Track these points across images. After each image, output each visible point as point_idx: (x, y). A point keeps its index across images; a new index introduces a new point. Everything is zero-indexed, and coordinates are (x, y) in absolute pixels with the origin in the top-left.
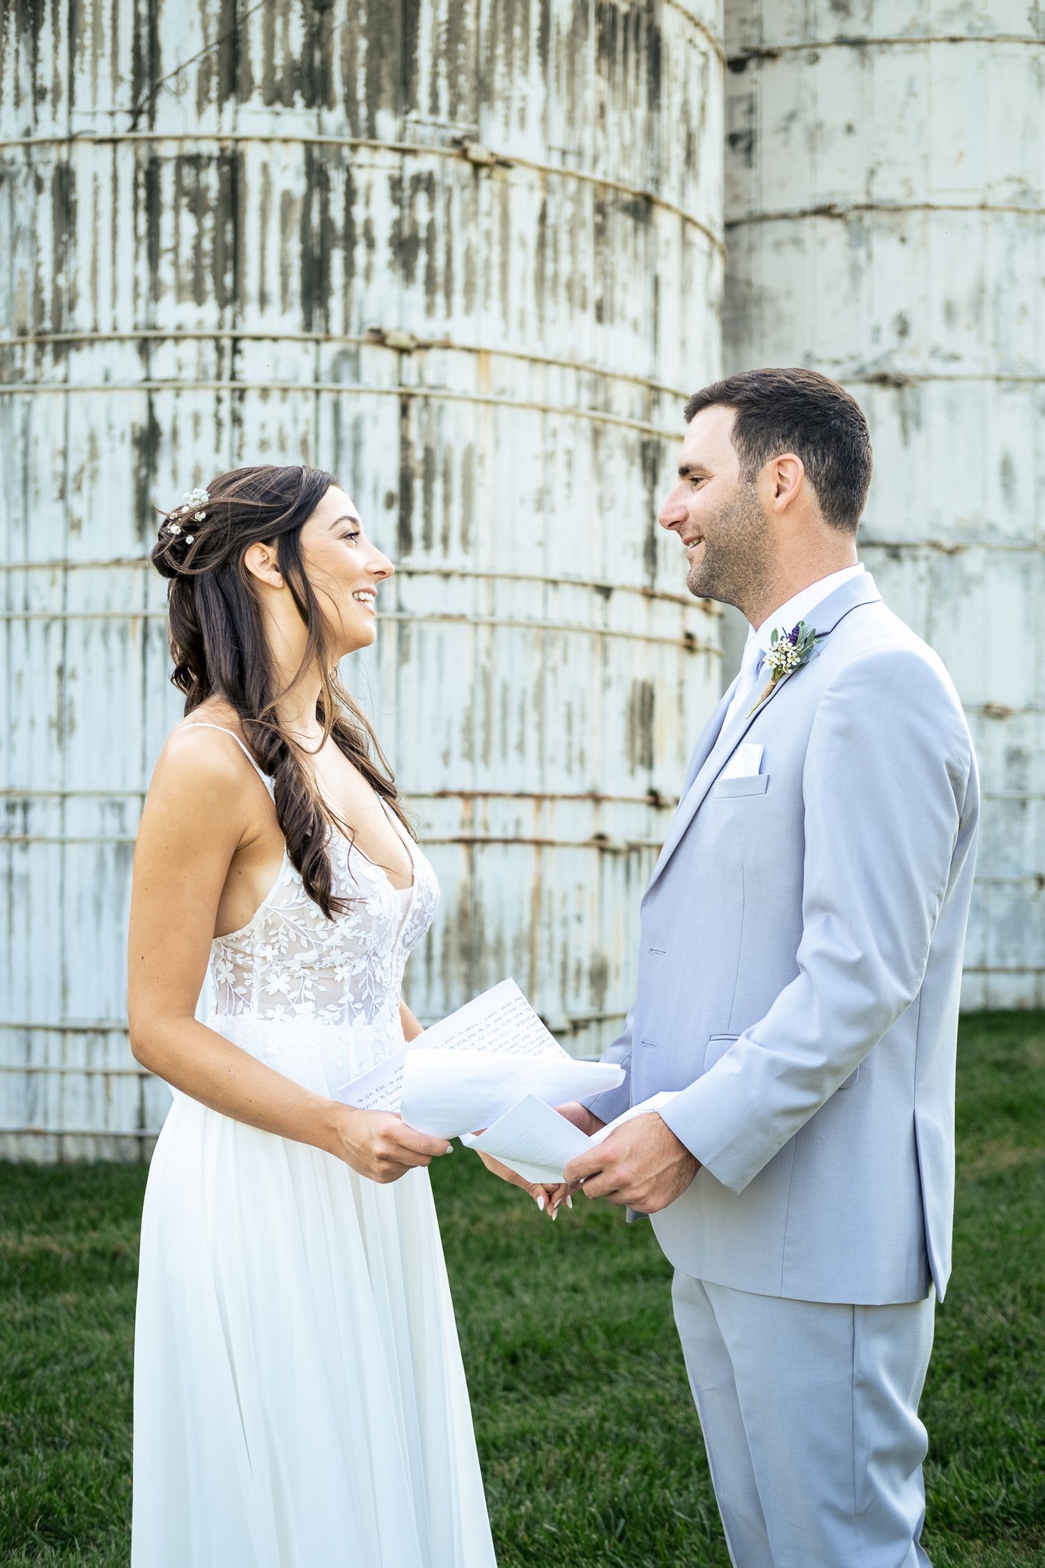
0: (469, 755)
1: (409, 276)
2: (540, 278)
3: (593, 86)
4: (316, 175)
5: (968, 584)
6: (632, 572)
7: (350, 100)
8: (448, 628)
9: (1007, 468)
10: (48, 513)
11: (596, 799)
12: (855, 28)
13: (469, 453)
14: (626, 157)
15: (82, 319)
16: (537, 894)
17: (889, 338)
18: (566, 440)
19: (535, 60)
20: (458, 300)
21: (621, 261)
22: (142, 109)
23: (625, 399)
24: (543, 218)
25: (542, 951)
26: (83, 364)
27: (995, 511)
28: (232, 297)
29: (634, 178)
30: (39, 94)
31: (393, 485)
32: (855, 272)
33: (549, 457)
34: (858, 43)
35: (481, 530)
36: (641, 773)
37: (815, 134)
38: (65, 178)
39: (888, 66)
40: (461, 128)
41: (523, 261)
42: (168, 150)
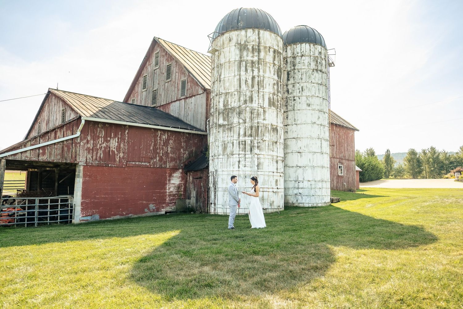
0: (263, 185)
1: (258, 149)
2: (268, 149)
3: (272, 134)
4: (251, 142)
5: (306, 170)
6: (275, 171)
7: (254, 136)
8: (261, 175)
9: (310, 160)
10: (232, 167)
11: (273, 188)
12: (296, 123)
13: (263, 162)
14: (275, 139)
15: (234, 153)
16: (268, 195)
17: (299, 149)
18: (270, 161)
19: (268, 133)
20: (262, 151)
21: (274, 147)
22: (239, 138)
23: (275, 157)
24: (268, 144)
25: (269, 200)
26: (234, 156)
27: (309, 163)
28: (245, 151)
29: (275, 140)
30: (231, 137)
31: (257, 165)
32: (296, 143)
33: (269, 162)
34: (296, 124)
35: (263, 168)
36: (276, 186)
37: (293, 132)
38: (233, 142)
39: (299, 126)
40: (262, 138)
41: (267, 148)
42: (240, 141)
